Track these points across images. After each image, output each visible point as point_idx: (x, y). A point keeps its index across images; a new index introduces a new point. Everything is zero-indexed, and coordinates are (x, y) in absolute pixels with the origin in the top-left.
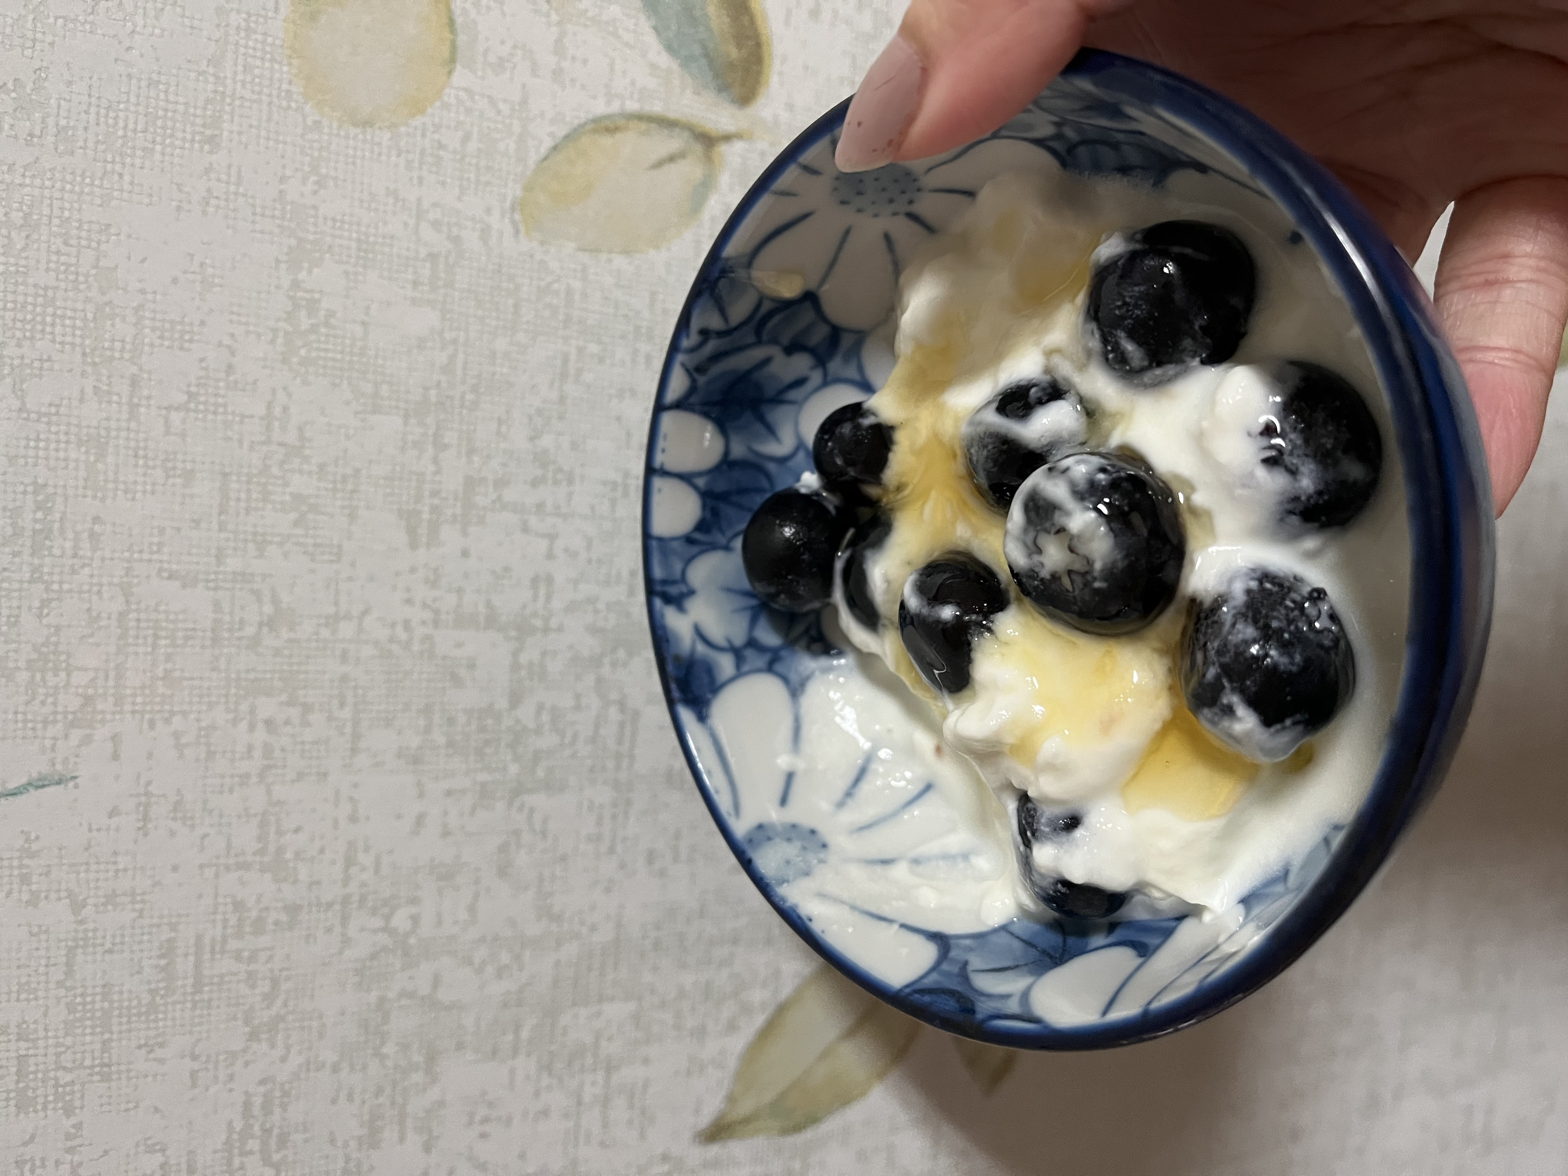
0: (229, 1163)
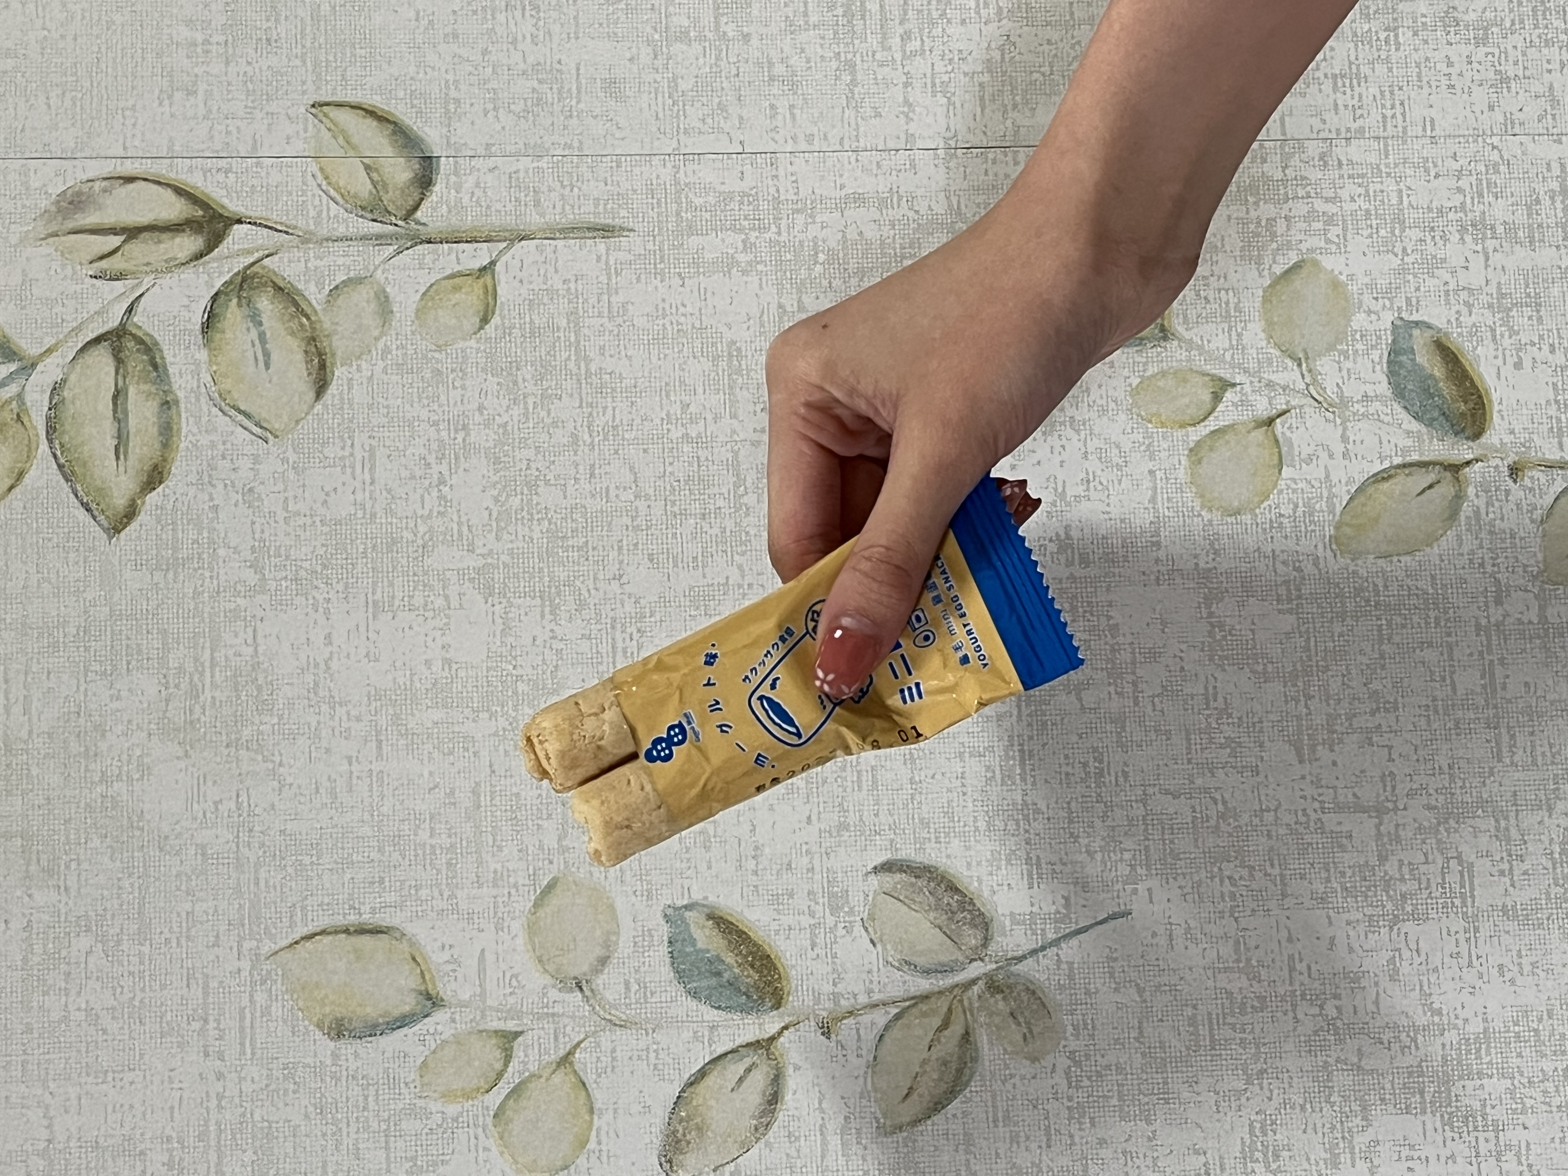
0: (1245, 1168)
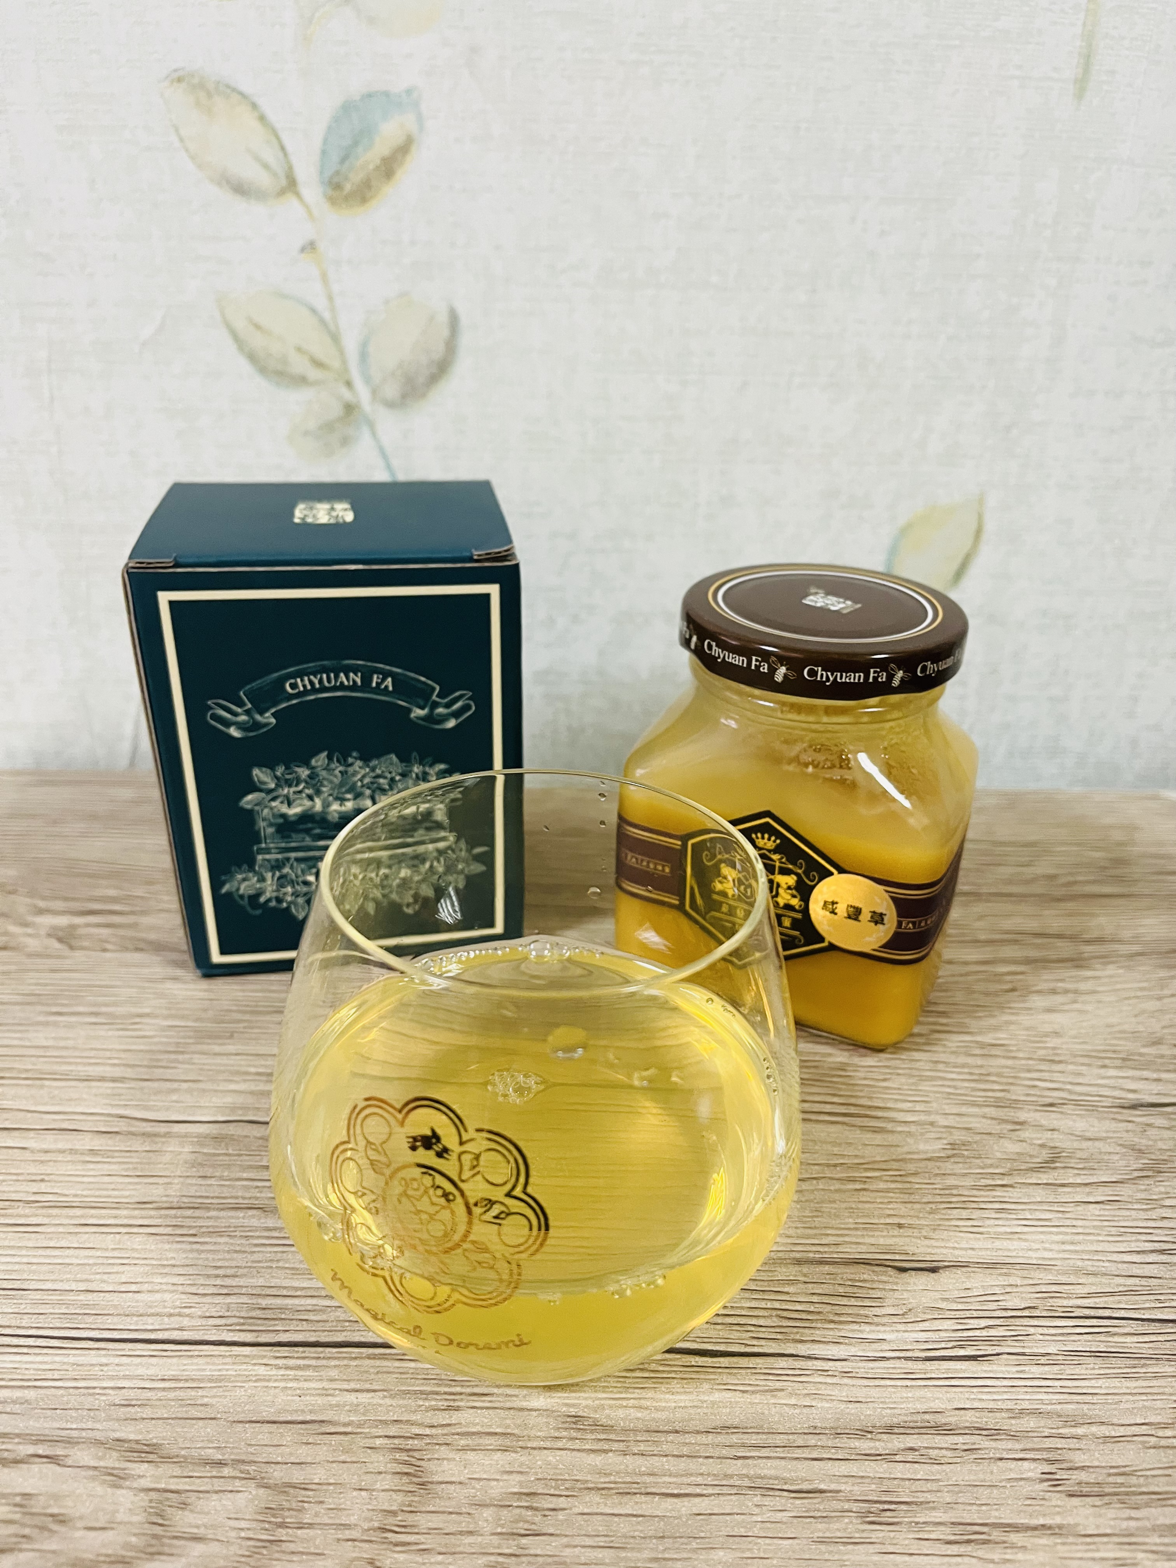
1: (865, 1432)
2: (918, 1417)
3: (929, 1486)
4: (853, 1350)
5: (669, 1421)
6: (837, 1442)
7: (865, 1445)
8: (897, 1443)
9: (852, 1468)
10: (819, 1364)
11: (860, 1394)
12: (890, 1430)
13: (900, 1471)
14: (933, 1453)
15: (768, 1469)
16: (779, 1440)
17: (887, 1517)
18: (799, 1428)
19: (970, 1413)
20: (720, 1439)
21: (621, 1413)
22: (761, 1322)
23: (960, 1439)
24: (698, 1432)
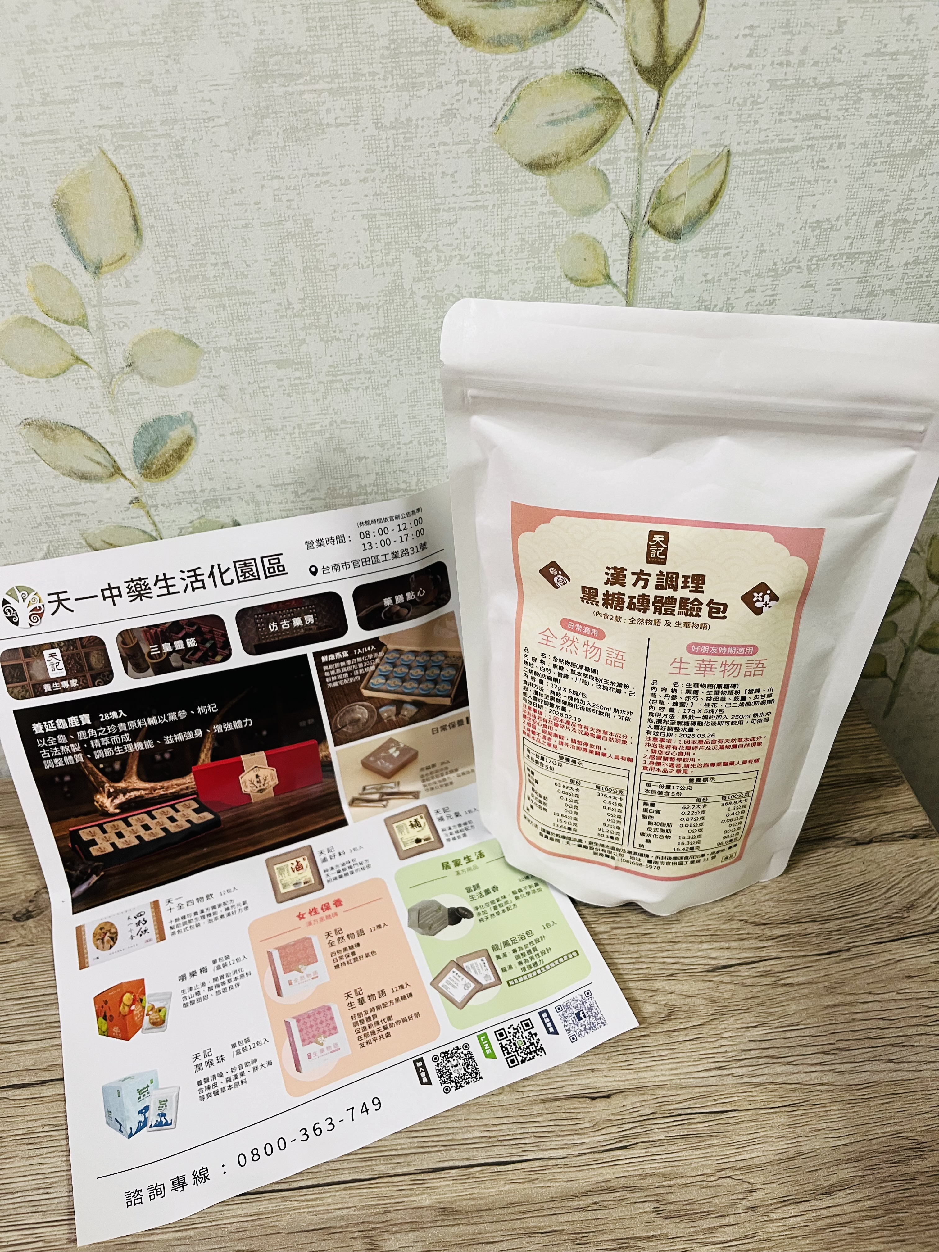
1: (575, 1197)
2: (599, 1185)
3: (603, 1221)
4: (570, 1151)
5: (486, 1204)
6: (563, 1204)
7: (574, 1204)
8: (589, 1200)
9: (570, 1217)
10: (554, 1162)
11: (573, 1176)
12: (586, 1194)
13: (590, 1215)
14: (605, 1204)
15: (532, 1223)
16: (537, 1207)
17: (585, 1240)
18: (545, 1199)
19: (622, 1179)
20: (510, 1210)
21: (464, 1203)
22: (527, 1141)
23: (617, 1194)
24: (500, 1208)
